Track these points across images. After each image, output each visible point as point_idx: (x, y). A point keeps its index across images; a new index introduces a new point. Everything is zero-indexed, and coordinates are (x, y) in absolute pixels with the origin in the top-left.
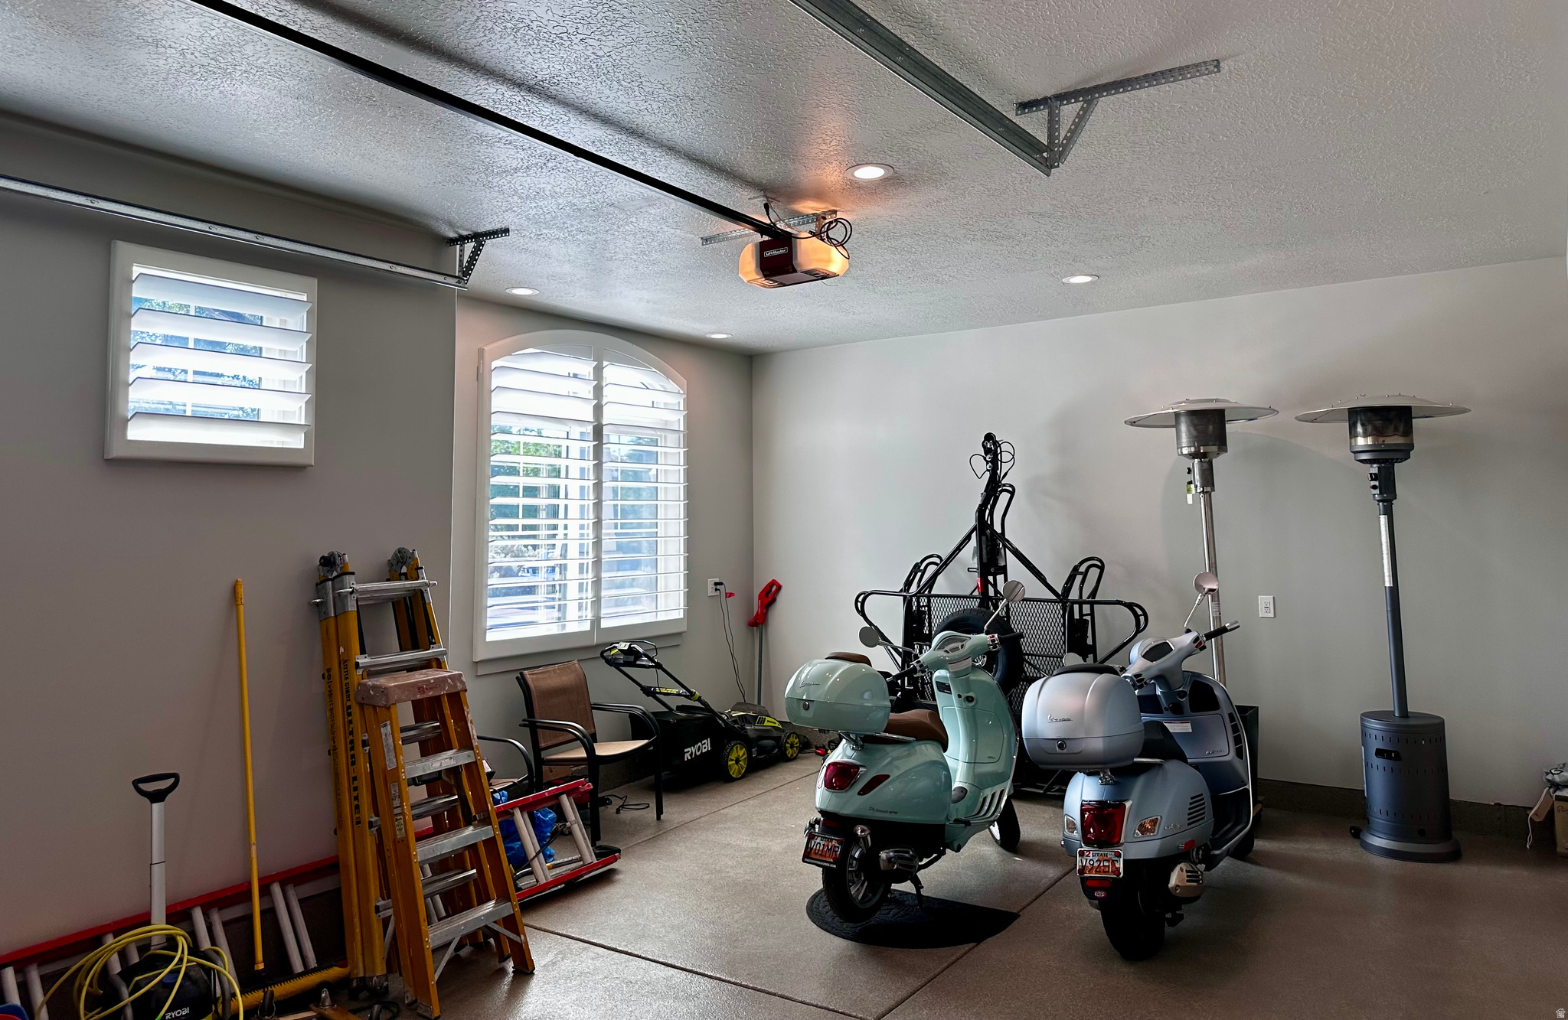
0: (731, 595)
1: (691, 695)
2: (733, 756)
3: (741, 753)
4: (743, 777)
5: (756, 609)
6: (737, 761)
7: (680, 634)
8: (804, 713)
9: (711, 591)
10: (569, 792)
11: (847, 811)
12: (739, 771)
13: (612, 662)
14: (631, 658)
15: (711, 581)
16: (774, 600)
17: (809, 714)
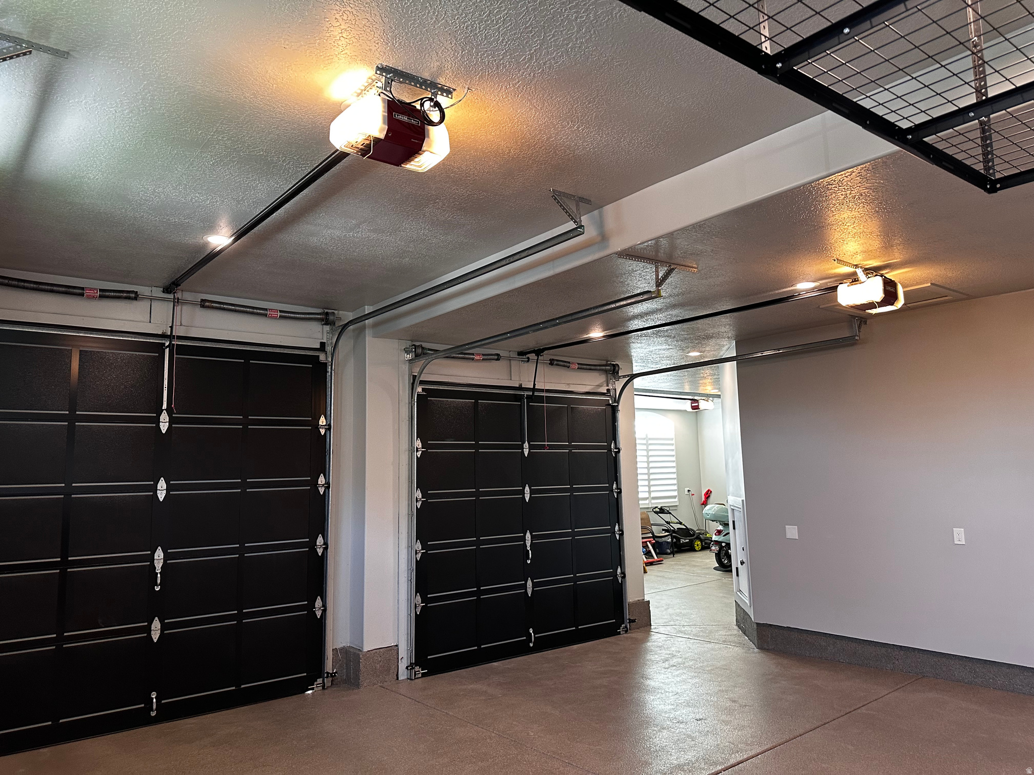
0: (693, 495)
1: (681, 523)
2: (696, 543)
3: (699, 543)
4: (700, 551)
5: (703, 499)
6: (698, 545)
7: (676, 506)
8: (707, 516)
9: (686, 493)
10: (650, 542)
11: (720, 540)
12: (698, 549)
13: (656, 513)
14: (662, 511)
15: (687, 489)
16: (709, 496)
17: (709, 516)
